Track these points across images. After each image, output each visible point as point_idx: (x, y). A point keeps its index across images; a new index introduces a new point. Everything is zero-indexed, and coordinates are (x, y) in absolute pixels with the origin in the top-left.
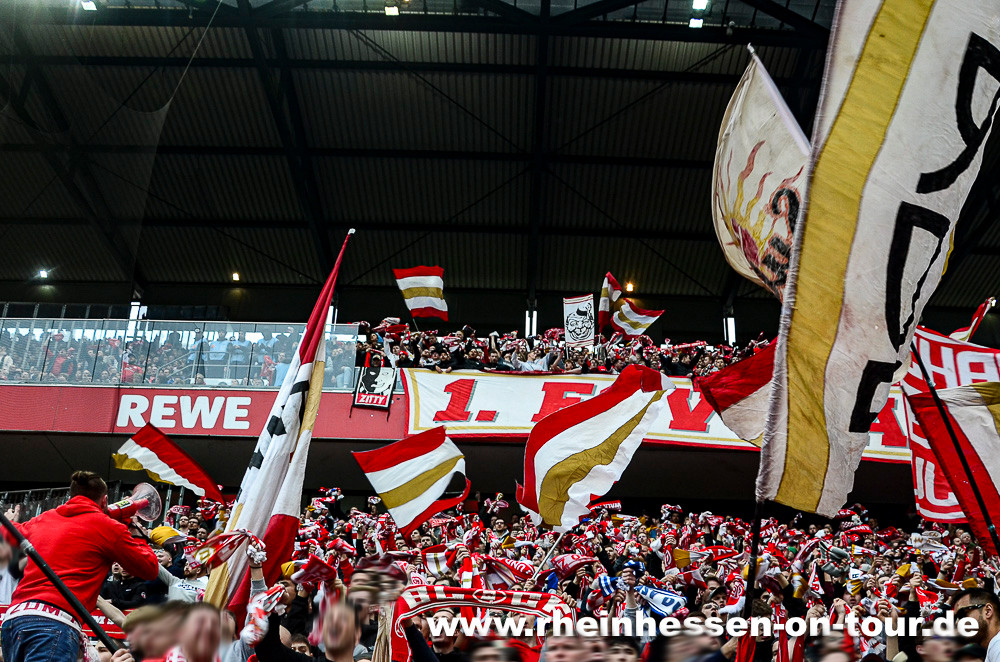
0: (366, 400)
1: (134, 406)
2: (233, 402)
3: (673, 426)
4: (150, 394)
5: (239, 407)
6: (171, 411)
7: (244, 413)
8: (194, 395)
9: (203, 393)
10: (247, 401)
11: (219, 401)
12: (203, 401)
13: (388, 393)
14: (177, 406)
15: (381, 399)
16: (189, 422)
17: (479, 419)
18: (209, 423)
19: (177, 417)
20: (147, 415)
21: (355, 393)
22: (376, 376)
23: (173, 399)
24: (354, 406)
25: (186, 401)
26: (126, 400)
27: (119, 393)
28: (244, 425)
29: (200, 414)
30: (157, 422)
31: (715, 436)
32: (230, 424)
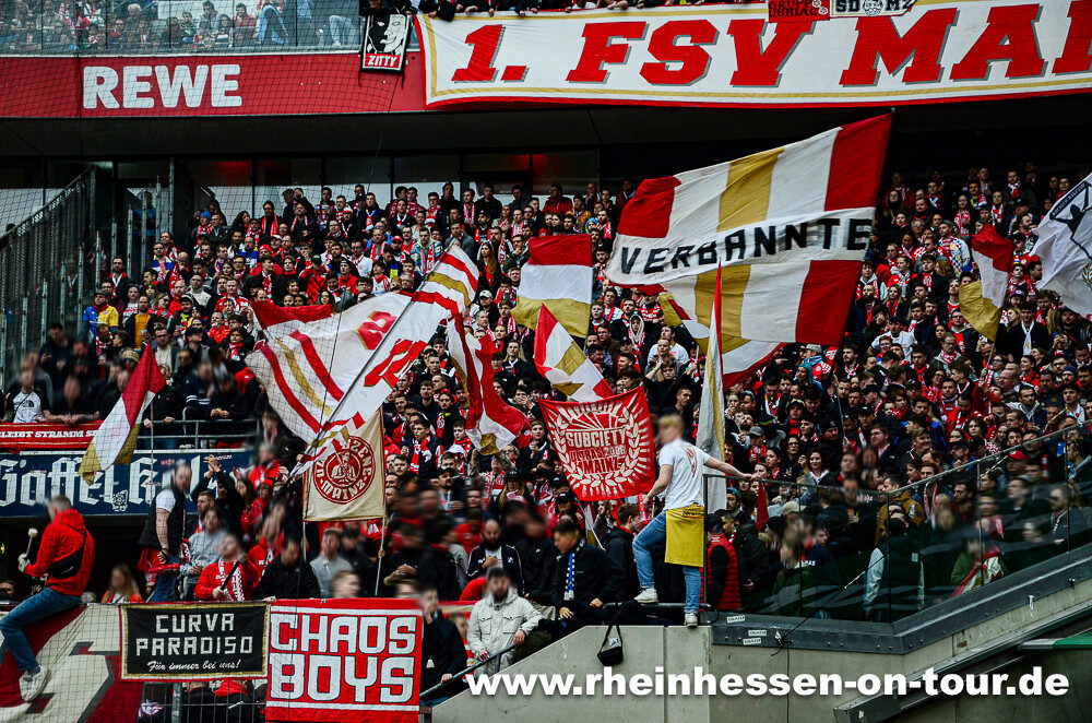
0: (376, 62)
1: (100, 81)
2: (220, 71)
3: (737, 80)
4: (118, 65)
5: (227, 77)
6: (146, 87)
7: (234, 86)
8: (172, 63)
9: (182, 61)
10: (235, 69)
11: (202, 70)
12: (182, 71)
13: (400, 51)
14: (153, 79)
15: (394, 60)
16: (169, 101)
17: (505, 78)
18: (194, 100)
19: (155, 93)
20: (118, 93)
21: (361, 53)
22: (385, 28)
23: (146, 71)
24: (362, 71)
25: (162, 71)
26: (90, 73)
27: (79, 64)
28: (237, 101)
29: (182, 89)
30: (131, 102)
31: (786, 92)
32: (219, 100)
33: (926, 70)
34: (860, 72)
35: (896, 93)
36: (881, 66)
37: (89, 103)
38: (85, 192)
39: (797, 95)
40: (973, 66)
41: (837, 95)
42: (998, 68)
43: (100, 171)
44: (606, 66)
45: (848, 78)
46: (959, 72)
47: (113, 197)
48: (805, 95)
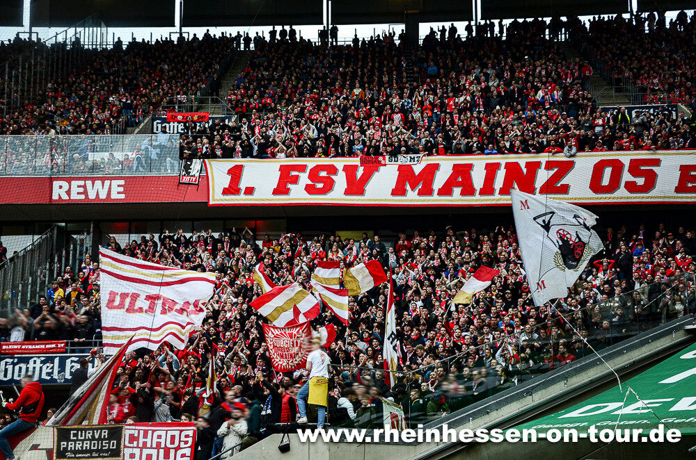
0: (186, 179)
1: (61, 187)
2: (115, 183)
3: (347, 192)
4: (69, 180)
5: (119, 186)
6: (81, 190)
7: (121, 189)
8: (93, 180)
9: (98, 178)
10: (122, 182)
11: (107, 183)
12: (98, 183)
13: (197, 175)
14: (85, 187)
15: (194, 179)
16: (92, 196)
17: (245, 193)
18: (103, 196)
19: (85, 193)
20: (68, 192)
21: (180, 176)
22: (191, 165)
23: (82, 183)
24: (180, 183)
25: (89, 183)
26: (56, 184)
27: (51, 180)
28: (123, 196)
29: (98, 191)
30: (74, 196)
31: (368, 198)
32: (114, 196)
33: (427, 191)
34: (399, 190)
35: (415, 201)
36: (408, 187)
37: (55, 197)
38: (51, 236)
39: (373, 200)
40: (446, 190)
41: (390, 200)
42: (457, 191)
43: (59, 228)
44: (289, 186)
45: (394, 193)
46: (441, 192)
47: (64, 238)
48: (376, 200)
